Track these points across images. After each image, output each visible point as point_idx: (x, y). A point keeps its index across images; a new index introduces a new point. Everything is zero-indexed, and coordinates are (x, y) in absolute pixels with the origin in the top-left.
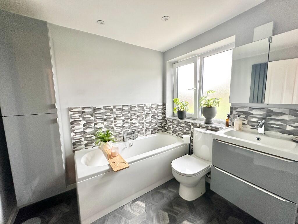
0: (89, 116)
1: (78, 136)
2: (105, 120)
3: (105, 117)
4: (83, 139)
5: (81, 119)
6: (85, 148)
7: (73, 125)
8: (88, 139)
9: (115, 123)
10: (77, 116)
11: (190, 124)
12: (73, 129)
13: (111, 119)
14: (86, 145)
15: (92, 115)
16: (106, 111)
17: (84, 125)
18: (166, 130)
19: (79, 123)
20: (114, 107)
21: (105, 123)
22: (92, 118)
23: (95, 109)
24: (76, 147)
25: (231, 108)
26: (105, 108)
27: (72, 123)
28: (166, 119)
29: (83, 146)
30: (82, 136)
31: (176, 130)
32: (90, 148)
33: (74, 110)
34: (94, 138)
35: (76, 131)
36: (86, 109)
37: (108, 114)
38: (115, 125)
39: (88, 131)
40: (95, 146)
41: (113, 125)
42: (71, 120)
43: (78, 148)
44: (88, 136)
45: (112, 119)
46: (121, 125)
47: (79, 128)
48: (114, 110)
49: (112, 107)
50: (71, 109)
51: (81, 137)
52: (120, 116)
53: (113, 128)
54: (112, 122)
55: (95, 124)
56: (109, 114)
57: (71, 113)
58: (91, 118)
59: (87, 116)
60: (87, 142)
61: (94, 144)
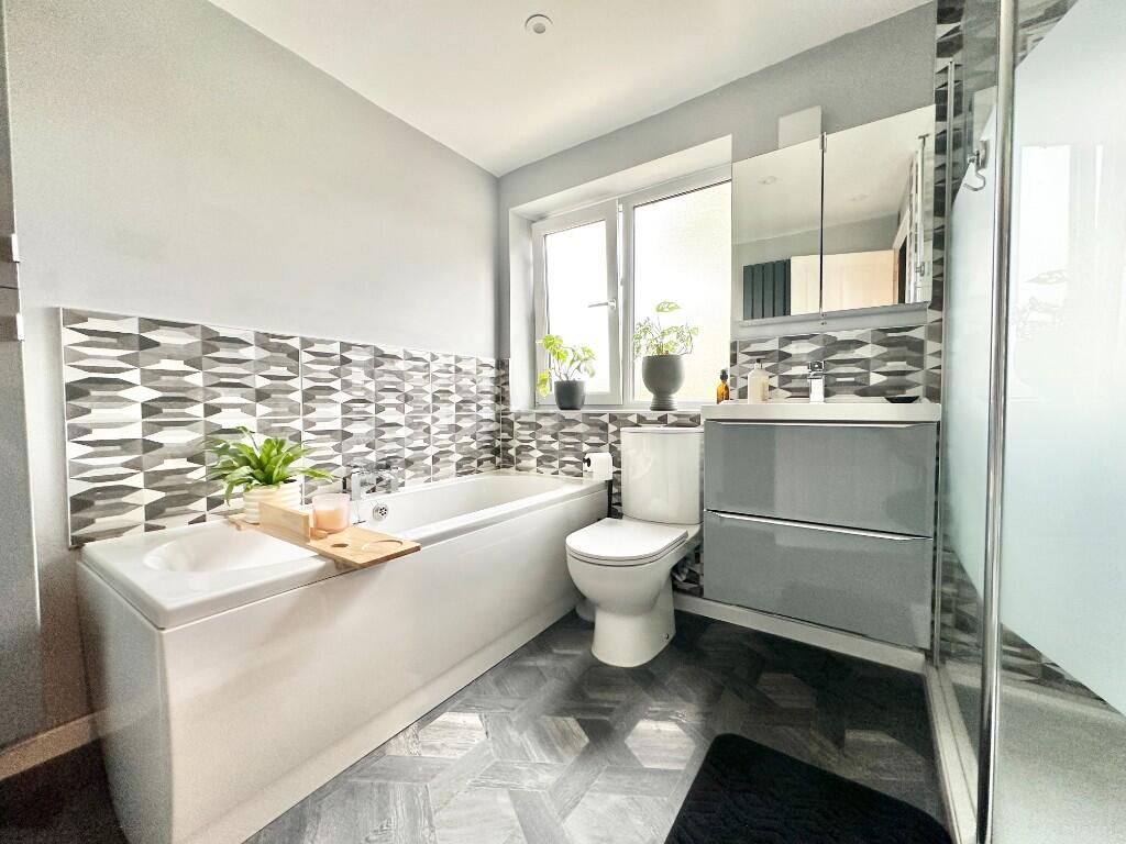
0: (179, 365)
1: (112, 464)
2: (261, 396)
3: (261, 383)
4: (137, 480)
5: (133, 376)
6: (149, 528)
7: (82, 403)
8: (168, 481)
9: (310, 416)
10: (108, 356)
11: (605, 419)
12: (81, 421)
13: (291, 396)
14: (154, 511)
15: (195, 363)
16: (265, 354)
17: (149, 409)
18: (509, 462)
19: (122, 394)
20: (306, 343)
21: (262, 409)
22: (197, 379)
23: (212, 340)
24: (92, 522)
25: (733, 346)
26: (263, 341)
27: (75, 391)
28: (511, 417)
29: (138, 515)
30: (136, 465)
31: (553, 451)
32: (176, 525)
33: (92, 324)
34: (200, 474)
35: (96, 435)
36: (163, 330)
37: (274, 370)
38: (308, 424)
39: (167, 437)
40: (202, 519)
41: (298, 425)
42: (72, 375)
43: (103, 523)
44: (169, 464)
45: (297, 397)
46: (336, 425)
47: (122, 418)
48: (305, 357)
49: (295, 344)
50: (74, 317)
51: (125, 465)
52: (332, 385)
53: (297, 437)
54: (293, 411)
55: (211, 410)
56: (283, 371)
57: (69, 337)
58: (187, 379)
59: (166, 365)
60: (160, 495)
61: (201, 505)
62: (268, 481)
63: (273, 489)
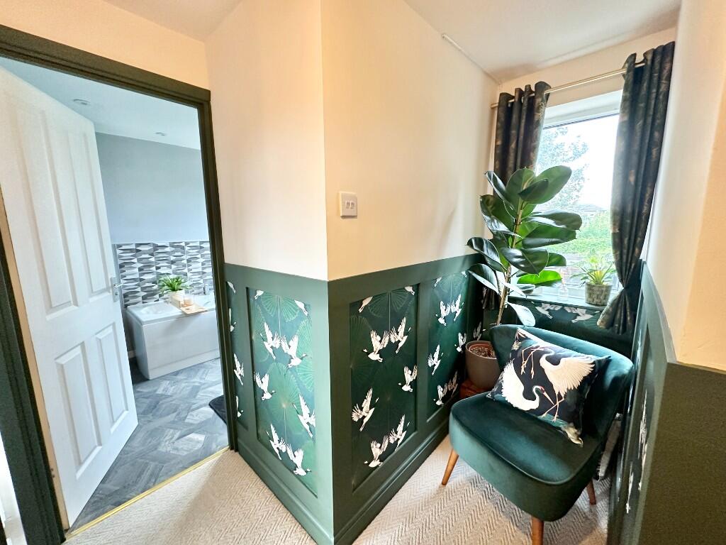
0: (147, 256)
1: (132, 285)
2: (173, 262)
3: (172, 258)
4: (139, 289)
5: (135, 260)
6: (143, 303)
7: (123, 269)
8: (147, 289)
9: (190, 268)
10: (128, 255)
12: (123, 274)
13: (183, 262)
14: (144, 298)
15: (152, 255)
16: (173, 249)
17: (140, 269)
19: (133, 266)
20: (187, 244)
21: (173, 267)
22: (153, 259)
23: (156, 247)
24: (128, 301)
26: (172, 245)
27: (121, 266)
29: (140, 299)
30: (139, 285)
32: (151, 302)
33: (124, 247)
34: (156, 287)
35: (127, 277)
36: (142, 246)
37: (176, 254)
38: (189, 270)
39: (146, 277)
40: (158, 300)
41: (186, 271)
42: (120, 262)
43: (132, 301)
44: (147, 285)
45: (185, 262)
46: (200, 270)
47: (133, 272)
48: (187, 248)
49: (183, 244)
50: (119, 246)
51: (136, 285)
52: (197, 256)
53: (186, 275)
54: (184, 266)
55: (158, 268)
56: (179, 254)
57: (119, 252)
58: (150, 260)
59: (143, 256)
60: (145, 293)
61: (157, 296)
62: (174, 290)
63: (174, 292)
